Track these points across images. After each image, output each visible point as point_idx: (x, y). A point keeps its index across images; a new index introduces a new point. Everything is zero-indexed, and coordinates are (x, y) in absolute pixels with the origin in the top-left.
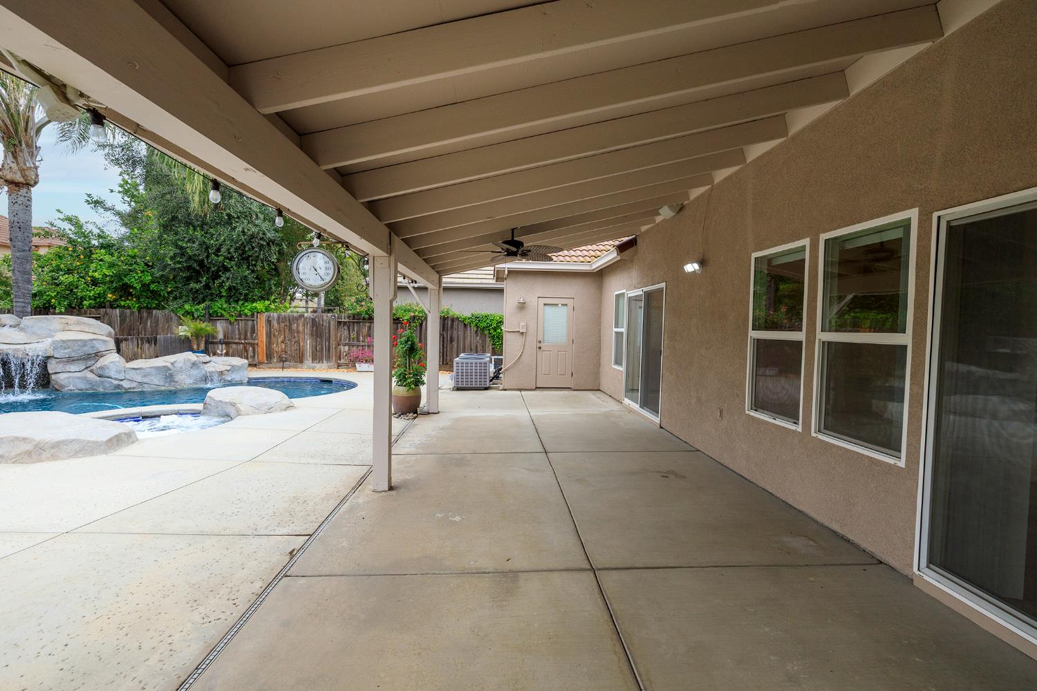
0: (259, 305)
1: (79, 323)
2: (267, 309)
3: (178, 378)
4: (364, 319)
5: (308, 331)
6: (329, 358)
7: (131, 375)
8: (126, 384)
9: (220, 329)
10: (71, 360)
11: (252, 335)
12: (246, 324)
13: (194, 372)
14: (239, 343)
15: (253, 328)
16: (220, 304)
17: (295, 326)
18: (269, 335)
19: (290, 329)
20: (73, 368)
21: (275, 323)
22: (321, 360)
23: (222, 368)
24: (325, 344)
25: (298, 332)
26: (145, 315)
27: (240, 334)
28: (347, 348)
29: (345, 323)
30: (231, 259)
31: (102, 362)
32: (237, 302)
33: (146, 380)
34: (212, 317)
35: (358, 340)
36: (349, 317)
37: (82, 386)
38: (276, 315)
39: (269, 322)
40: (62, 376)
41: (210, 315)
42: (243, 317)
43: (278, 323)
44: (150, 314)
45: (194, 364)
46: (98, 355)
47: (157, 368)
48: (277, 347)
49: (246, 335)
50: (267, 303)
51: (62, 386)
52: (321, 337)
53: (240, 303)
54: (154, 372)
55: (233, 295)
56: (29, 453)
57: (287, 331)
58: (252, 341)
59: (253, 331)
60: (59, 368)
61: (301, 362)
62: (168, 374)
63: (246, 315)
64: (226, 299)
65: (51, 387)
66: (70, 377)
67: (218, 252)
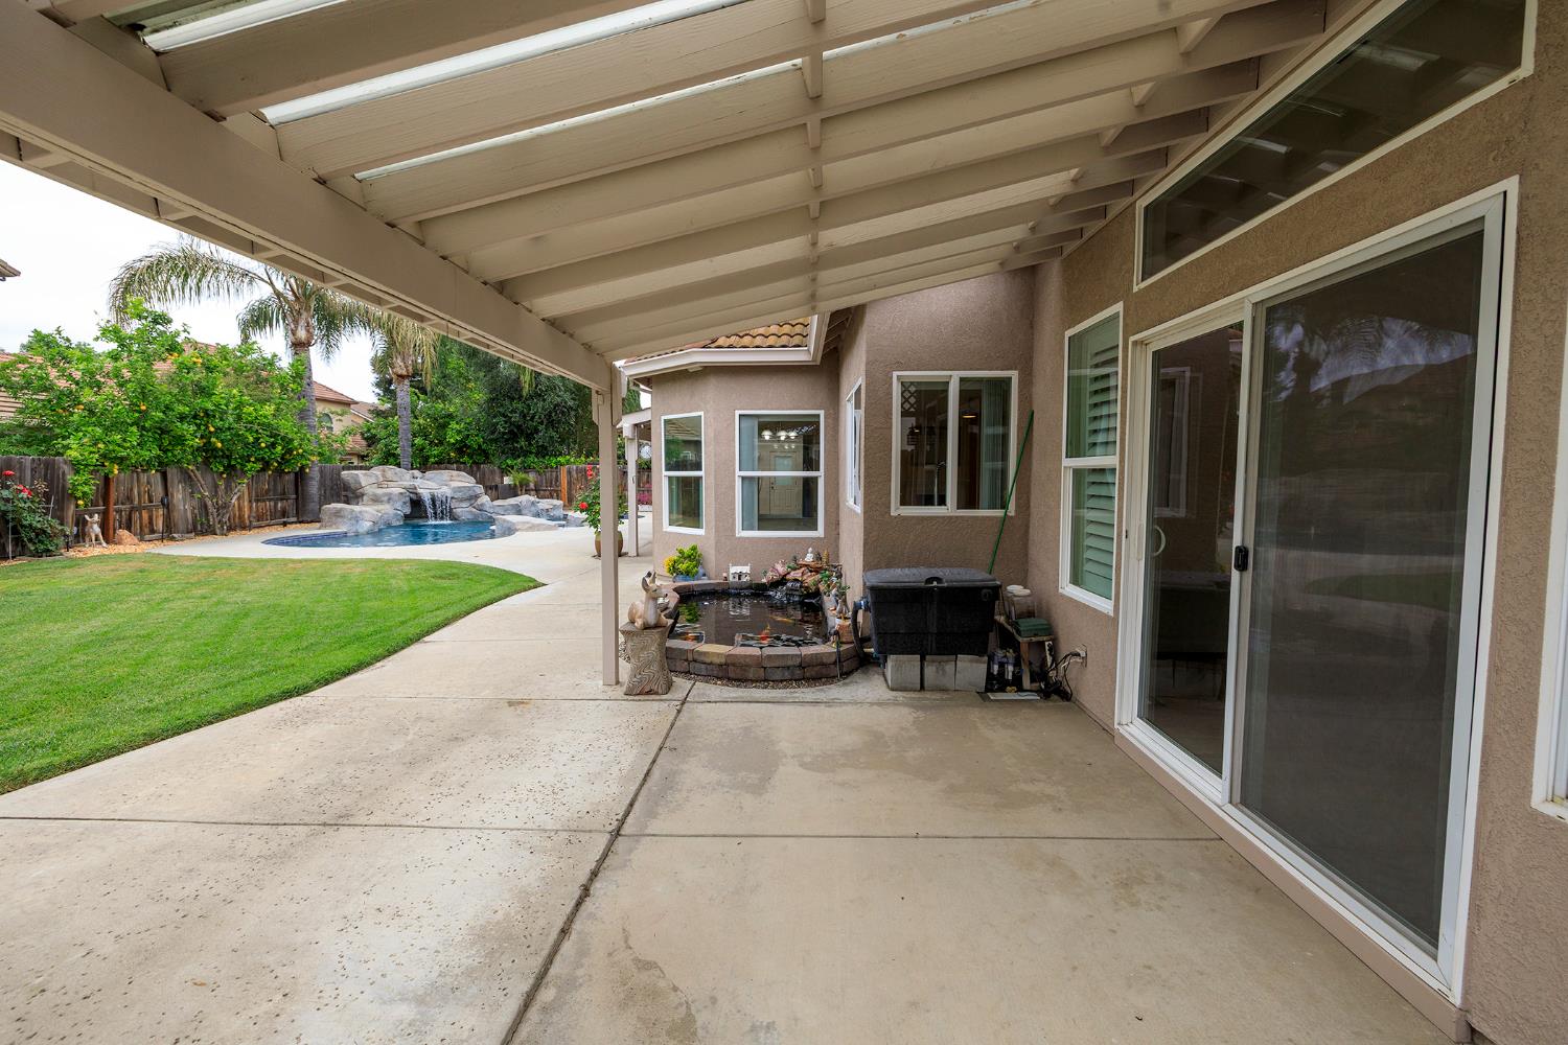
0: (562, 459)
2: (568, 462)
9: (532, 477)
10: (462, 500)
11: (555, 484)
12: (552, 475)
13: (533, 508)
15: (557, 476)
16: (532, 458)
18: (569, 483)
20: (465, 505)
21: (574, 474)
23: (547, 507)
26: (475, 469)
27: (546, 484)
30: (542, 423)
31: (479, 501)
32: (544, 457)
34: (526, 469)
37: (470, 517)
38: (575, 467)
39: (569, 472)
40: (459, 510)
42: (549, 469)
43: (576, 474)
44: (479, 468)
45: (533, 503)
46: (477, 497)
48: (578, 493)
49: (552, 483)
50: (568, 457)
51: (457, 517)
53: (547, 458)
55: (543, 452)
58: (556, 489)
59: (557, 480)
60: (456, 505)
63: (552, 468)
64: (537, 455)
65: (453, 517)
66: (463, 511)
67: (532, 419)
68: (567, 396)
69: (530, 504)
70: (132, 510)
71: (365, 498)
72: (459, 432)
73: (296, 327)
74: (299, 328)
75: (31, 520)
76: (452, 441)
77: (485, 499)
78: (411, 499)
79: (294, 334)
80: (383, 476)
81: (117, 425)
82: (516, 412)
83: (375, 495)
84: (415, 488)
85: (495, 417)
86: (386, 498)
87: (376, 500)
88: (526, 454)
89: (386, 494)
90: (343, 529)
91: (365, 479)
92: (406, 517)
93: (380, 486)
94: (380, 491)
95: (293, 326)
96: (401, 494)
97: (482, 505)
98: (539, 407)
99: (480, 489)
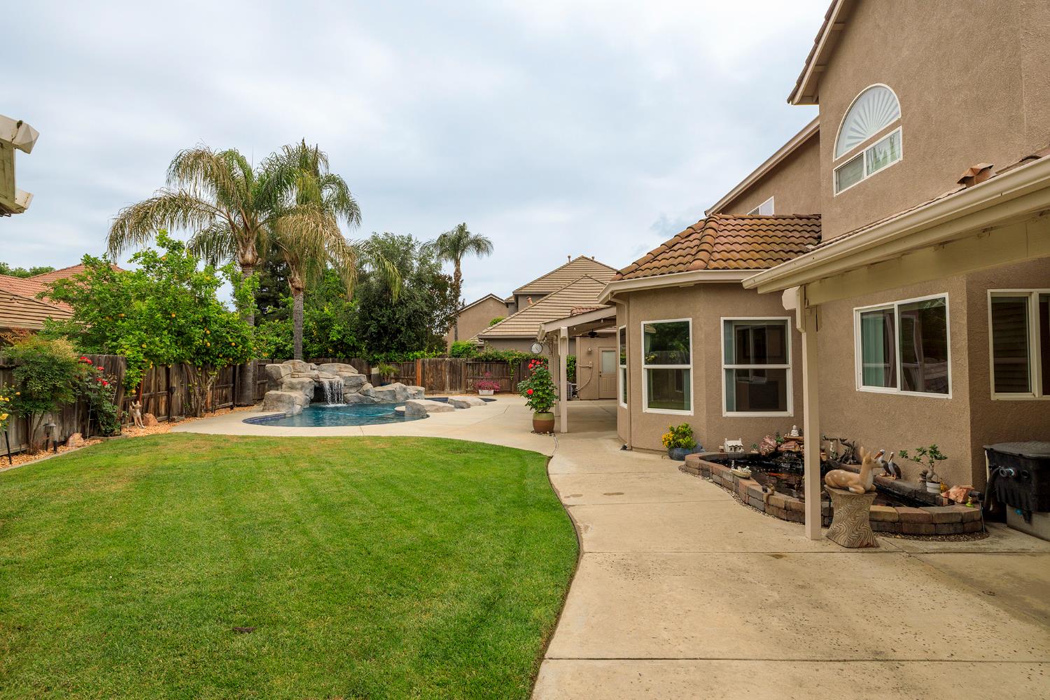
0: (417, 354)
1: (346, 367)
2: (423, 356)
3: (398, 397)
4: (483, 361)
5: (447, 370)
6: (460, 387)
7: (378, 395)
8: (376, 400)
10: (351, 387)
11: (411, 373)
12: (408, 366)
13: (404, 394)
14: (404, 379)
15: (413, 367)
16: (393, 353)
17: (439, 367)
18: (423, 373)
19: (437, 369)
20: (352, 391)
21: (427, 365)
22: (455, 389)
23: (414, 392)
24: (458, 378)
25: (441, 370)
27: (404, 373)
28: (471, 380)
29: (470, 364)
30: (403, 325)
31: (364, 388)
32: (402, 352)
33: (385, 398)
34: (388, 362)
35: (479, 375)
36: (473, 360)
37: (357, 401)
38: (428, 360)
39: (423, 364)
40: (350, 395)
41: (388, 361)
42: (407, 362)
43: (429, 365)
46: (362, 384)
47: (389, 391)
48: (429, 380)
49: (408, 373)
50: (422, 352)
51: (349, 401)
52: (456, 374)
53: (405, 353)
54: (388, 392)
55: (402, 348)
56: (437, 409)
57: (434, 370)
58: (412, 377)
59: (413, 369)
60: (347, 391)
61: (443, 390)
62: (393, 393)
63: (409, 360)
64: (397, 350)
65: (346, 401)
66: (352, 395)
67: (396, 322)
68: (423, 304)
69: (402, 390)
70: (151, 396)
71: (284, 386)
72: (339, 332)
73: (245, 252)
74: (247, 253)
75: (108, 406)
76: (335, 339)
77: (368, 386)
78: (315, 387)
79: (243, 257)
80: (294, 368)
81: (155, 329)
82: (383, 317)
83: (291, 383)
84: (319, 378)
85: (366, 319)
86: (299, 386)
87: (292, 387)
88: (388, 349)
89: (299, 383)
90: (283, 411)
91: (283, 369)
92: (312, 401)
93: (292, 376)
94: (294, 381)
95: (242, 251)
96: (310, 382)
97: (367, 391)
98: (402, 314)
99: (364, 378)
